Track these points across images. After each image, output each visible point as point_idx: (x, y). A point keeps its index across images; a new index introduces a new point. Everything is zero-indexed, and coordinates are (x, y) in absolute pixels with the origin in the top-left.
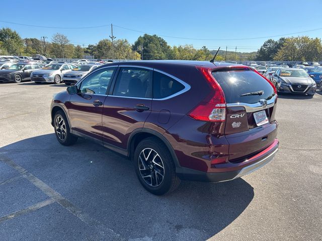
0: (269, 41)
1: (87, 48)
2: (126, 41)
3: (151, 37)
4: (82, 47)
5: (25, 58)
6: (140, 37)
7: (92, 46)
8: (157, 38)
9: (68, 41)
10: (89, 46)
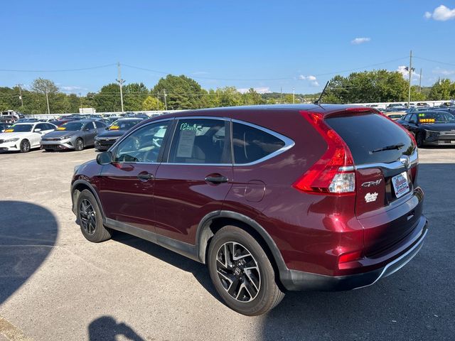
0: (337, 79)
1: (86, 98)
2: (142, 86)
3: (177, 79)
6: (162, 79)
7: (93, 94)
8: (185, 79)
10: (88, 95)
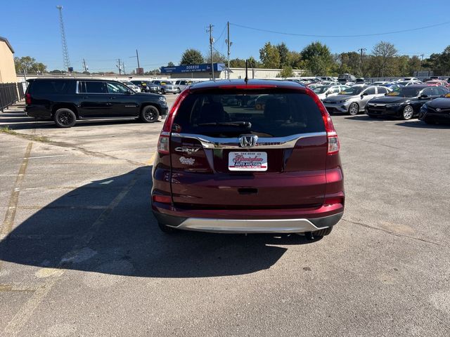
1: (428, 60)
4: (420, 58)
5: (329, 79)
7: (437, 55)
9: (394, 51)
10: (431, 56)
